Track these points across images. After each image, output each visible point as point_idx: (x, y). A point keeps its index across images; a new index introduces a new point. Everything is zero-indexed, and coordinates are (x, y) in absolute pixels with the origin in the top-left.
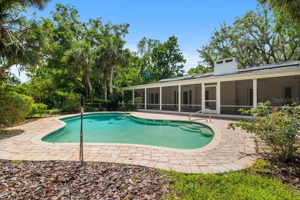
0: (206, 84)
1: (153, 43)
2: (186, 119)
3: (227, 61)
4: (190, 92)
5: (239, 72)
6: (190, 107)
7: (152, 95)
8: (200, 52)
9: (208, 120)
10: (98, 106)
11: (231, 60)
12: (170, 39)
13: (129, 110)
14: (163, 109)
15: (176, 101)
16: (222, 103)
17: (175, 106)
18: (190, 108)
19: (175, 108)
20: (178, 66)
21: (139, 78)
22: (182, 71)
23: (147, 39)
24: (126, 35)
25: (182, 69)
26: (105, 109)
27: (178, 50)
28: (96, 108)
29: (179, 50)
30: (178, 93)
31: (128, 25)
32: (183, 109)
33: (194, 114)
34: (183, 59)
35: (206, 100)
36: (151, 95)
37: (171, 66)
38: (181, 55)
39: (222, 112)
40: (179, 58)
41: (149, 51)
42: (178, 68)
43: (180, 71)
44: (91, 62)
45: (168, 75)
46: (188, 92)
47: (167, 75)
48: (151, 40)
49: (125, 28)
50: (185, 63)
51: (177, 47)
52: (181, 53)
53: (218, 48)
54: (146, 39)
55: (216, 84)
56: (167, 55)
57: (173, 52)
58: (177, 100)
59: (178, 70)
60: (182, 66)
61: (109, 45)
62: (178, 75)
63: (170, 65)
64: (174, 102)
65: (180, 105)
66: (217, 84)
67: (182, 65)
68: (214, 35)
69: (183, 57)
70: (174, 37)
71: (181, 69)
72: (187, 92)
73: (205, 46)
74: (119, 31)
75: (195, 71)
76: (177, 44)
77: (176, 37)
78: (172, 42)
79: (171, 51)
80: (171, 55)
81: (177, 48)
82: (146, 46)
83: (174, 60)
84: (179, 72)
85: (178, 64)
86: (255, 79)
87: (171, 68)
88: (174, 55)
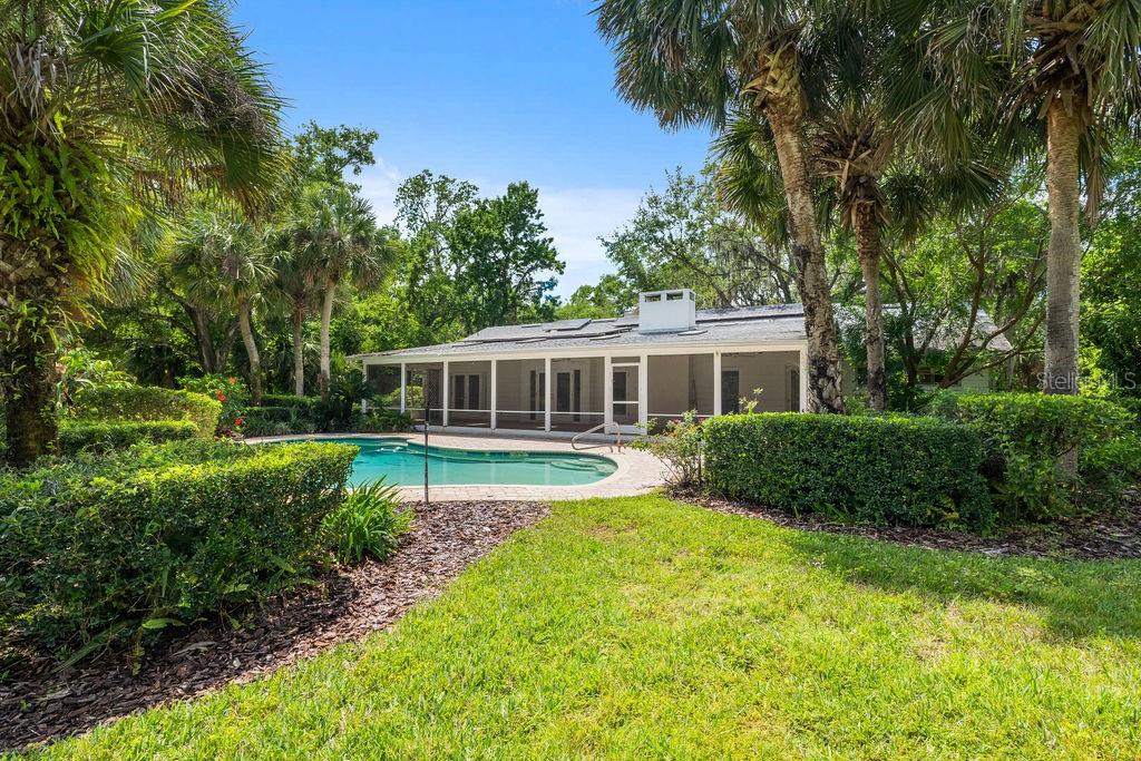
0: (614, 360)
1: (454, 189)
2: (566, 447)
3: (670, 297)
4: (577, 373)
6: (577, 418)
8: (607, 244)
9: (615, 448)
10: (285, 418)
11: (680, 295)
12: (513, 189)
13: (394, 428)
14: (500, 424)
15: (536, 401)
17: (533, 416)
18: (575, 420)
19: (534, 422)
20: (539, 283)
21: (406, 317)
22: (554, 301)
23: (436, 178)
24: (364, 166)
25: (553, 293)
26: (311, 426)
27: (540, 226)
28: (283, 425)
29: (544, 229)
30: (543, 376)
31: (371, 137)
32: (558, 425)
33: (581, 435)
34: (556, 259)
35: (614, 400)
36: (454, 379)
37: (515, 280)
38: (550, 247)
40: (542, 255)
41: (439, 217)
42: (540, 289)
43: (547, 298)
44: (266, 273)
45: (506, 310)
46: (572, 374)
47: (501, 309)
48: (447, 180)
49: (359, 144)
50: (562, 273)
51: (538, 218)
52: (551, 240)
53: (657, 241)
54: (430, 175)
55: (637, 359)
56: (503, 242)
57: (522, 233)
58: (538, 397)
59: (541, 296)
60: (552, 284)
61: (325, 218)
62: (540, 311)
63: (514, 277)
64: (529, 404)
65: (548, 412)
66: (639, 362)
67: (552, 279)
68: (645, 206)
69: (555, 254)
70: (525, 186)
71: (547, 293)
72: (568, 374)
73: (622, 233)
74: (340, 153)
75: (593, 295)
76: (537, 208)
77: (532, 187)
78: (520, 204)
79: (515, 230)
80: (517, 242)
81: (537, 222)
82: (431, 197)
83: (527, 260)
84: (542, 300)
85: (541, 275)
87: (518, 287)
88: (525, 245)
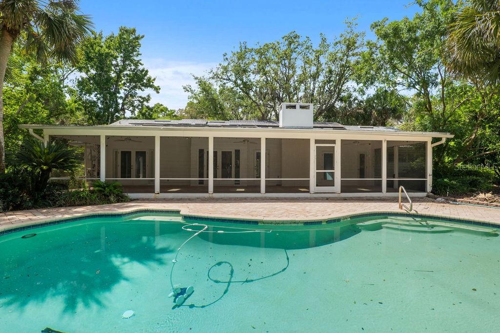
0: (317, 141)
3: (302, 107)
5: (314, 127)
7: (126, 155)
15: (203, 170)
16: (343, 175)
17: (201, 182)
35: (317, 170)
36: (119, 155)
39: (343, 190)
46: (233, 152)
55: (334, 142)
58: (205, 168)
64: (198, 174)
65: (211, 179)
66: (335, 144)
86: (385, 141)
